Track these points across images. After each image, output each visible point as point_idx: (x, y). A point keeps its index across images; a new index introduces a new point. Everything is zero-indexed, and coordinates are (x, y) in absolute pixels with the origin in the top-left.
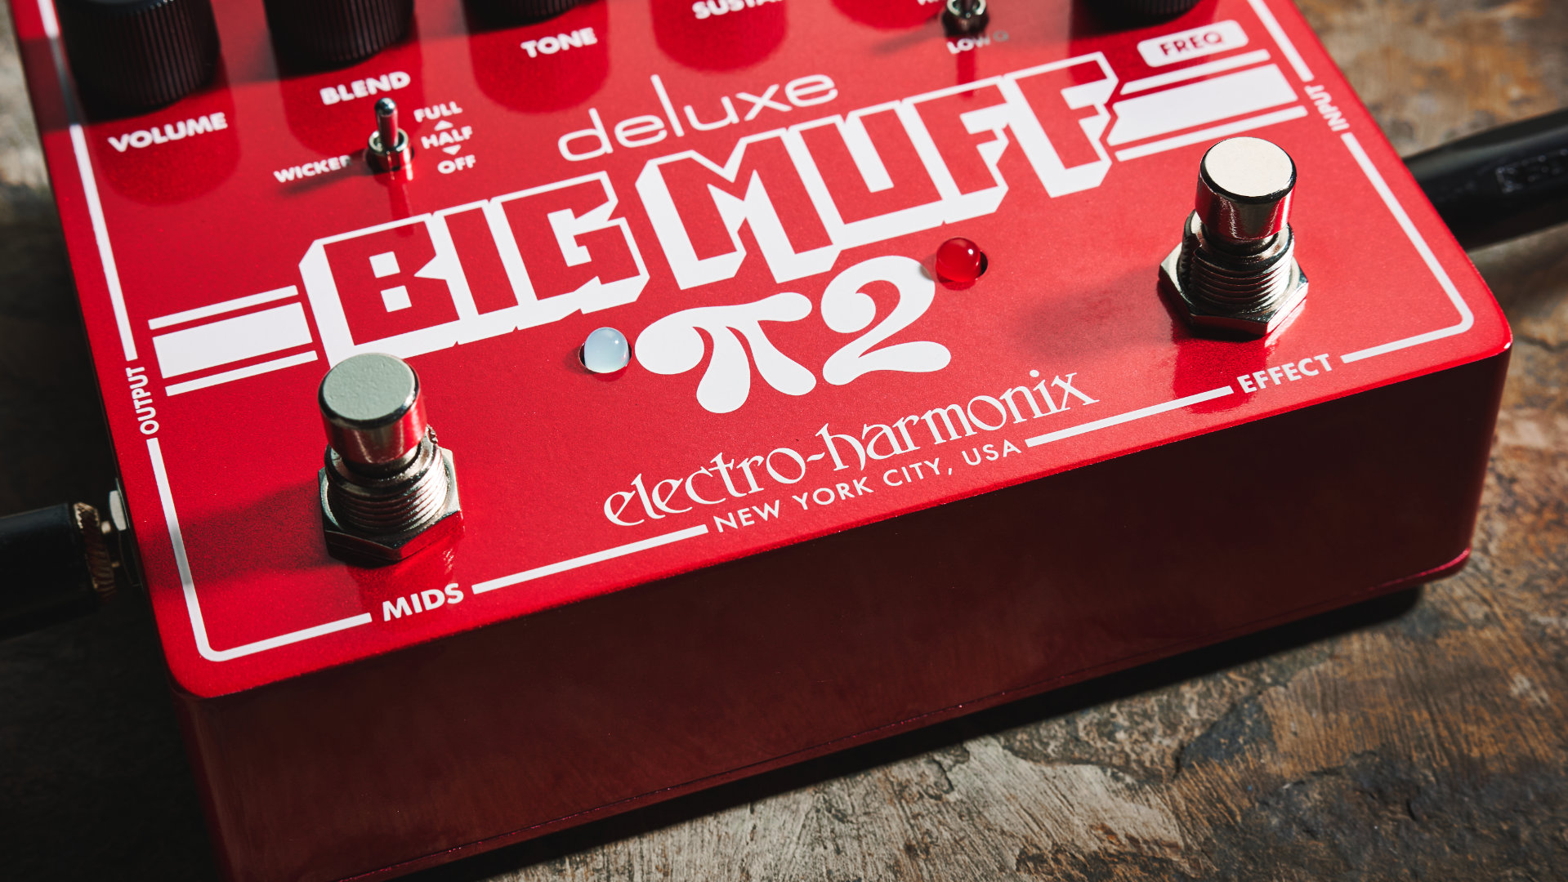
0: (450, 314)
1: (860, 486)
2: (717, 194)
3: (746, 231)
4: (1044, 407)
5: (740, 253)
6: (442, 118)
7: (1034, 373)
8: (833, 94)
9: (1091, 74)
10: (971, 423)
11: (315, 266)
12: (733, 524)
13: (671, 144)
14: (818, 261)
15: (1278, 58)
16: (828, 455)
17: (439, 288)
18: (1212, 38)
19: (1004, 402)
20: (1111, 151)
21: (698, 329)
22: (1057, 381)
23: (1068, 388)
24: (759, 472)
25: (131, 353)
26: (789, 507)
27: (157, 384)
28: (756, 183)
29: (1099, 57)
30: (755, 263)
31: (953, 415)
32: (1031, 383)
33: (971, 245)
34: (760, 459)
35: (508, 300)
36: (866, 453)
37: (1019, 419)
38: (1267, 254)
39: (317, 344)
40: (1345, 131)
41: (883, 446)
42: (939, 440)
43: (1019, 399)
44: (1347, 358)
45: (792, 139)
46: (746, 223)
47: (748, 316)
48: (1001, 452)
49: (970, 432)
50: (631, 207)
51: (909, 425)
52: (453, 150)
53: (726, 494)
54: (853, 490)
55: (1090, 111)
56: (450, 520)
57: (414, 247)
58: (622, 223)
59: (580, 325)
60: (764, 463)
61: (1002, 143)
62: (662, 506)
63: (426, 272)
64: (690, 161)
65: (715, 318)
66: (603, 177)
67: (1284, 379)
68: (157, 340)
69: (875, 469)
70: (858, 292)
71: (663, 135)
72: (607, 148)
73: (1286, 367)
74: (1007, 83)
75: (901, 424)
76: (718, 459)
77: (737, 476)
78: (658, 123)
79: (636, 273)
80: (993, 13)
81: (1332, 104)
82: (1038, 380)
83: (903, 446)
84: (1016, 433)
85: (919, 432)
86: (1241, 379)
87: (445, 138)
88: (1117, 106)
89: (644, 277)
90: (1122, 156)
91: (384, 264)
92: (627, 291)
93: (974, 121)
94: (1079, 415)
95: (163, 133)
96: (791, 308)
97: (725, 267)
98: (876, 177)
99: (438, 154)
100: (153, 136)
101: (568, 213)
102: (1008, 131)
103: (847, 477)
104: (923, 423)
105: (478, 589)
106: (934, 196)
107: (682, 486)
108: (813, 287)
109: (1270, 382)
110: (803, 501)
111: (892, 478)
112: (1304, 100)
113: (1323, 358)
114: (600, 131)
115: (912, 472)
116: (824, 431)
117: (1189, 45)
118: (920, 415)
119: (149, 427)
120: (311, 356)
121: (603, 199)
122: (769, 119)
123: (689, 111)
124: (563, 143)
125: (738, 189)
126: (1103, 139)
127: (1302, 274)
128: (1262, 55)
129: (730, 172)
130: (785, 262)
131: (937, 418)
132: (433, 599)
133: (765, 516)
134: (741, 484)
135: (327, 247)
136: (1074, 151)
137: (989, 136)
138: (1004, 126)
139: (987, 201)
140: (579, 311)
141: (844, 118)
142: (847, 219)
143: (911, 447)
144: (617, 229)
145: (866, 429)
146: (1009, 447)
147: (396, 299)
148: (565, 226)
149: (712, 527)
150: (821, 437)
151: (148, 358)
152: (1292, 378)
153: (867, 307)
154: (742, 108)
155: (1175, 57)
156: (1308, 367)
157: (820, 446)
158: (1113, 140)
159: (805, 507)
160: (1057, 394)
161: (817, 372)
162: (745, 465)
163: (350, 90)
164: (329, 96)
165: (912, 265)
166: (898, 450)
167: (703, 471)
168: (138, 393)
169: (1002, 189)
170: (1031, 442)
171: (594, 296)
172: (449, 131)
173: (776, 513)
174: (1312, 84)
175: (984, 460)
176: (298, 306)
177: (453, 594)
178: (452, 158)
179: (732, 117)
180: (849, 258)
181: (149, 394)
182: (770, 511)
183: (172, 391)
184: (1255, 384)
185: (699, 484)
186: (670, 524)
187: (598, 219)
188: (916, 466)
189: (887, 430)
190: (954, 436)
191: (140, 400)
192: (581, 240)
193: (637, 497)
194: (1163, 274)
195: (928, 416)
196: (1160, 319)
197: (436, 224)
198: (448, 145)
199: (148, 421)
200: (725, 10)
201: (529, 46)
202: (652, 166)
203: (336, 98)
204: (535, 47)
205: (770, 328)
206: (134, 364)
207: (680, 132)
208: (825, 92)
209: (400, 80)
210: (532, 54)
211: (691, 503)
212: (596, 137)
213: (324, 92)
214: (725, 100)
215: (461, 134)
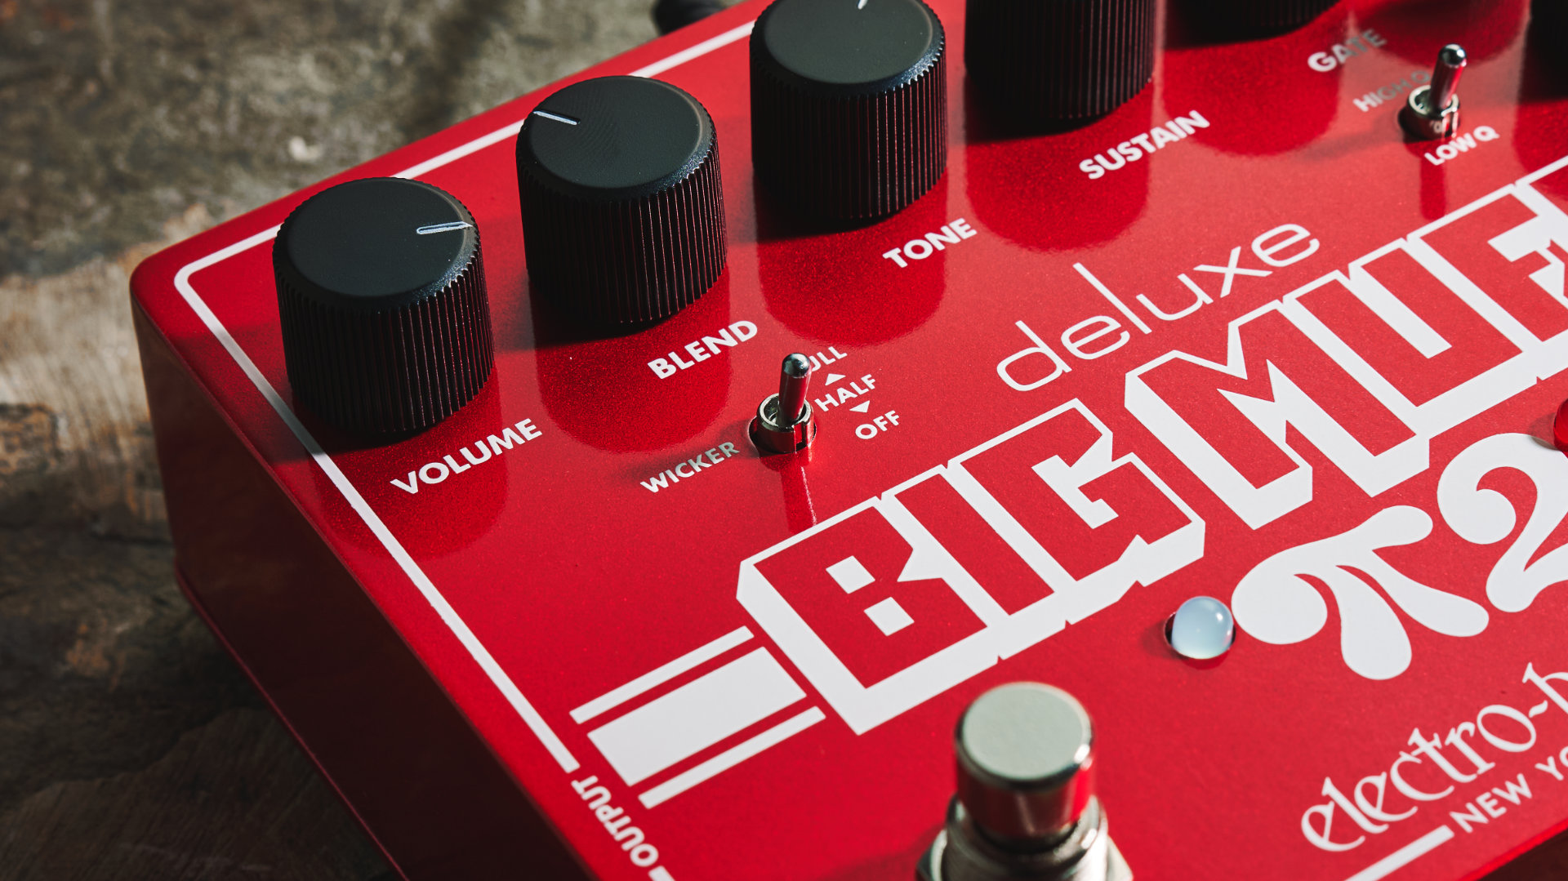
0: (970, 623)
2: (1235, 399)
3: (1294, 436)
5: (1305, 469)
6: (827, 368)
8: (1315, 245)
11: (755, 592)
12: (1480, 818)
13: (1139, 350)
14: (1409, 460)
16: (1552, 703)
17: (939, 590)
21: (1303, 576)
24: (1476, 742)
25: (568, 762)
26: (1539, 781)
27: (625, 796)
28: (1278, 378)
30: (1330, 477)
34: (1468, 726)
35: (1040, 588)
39: (813, 698)
45: (1291, 307)
46: (1290, 429)
47: (1357, 546)
50: (1131, 435)
52: (863, 408)
53: (1450, 781)
58: (1132, 458)
59: (1153, 602)
60: (1477, 731)
61: (1554, 267)
62: (1377, 813)
63: (911, 573)
64: (1176, 360)
65: (1320, 556)
66: (1077, 404)
68: (595, 736)
70: (1479, 488)
71: (1125, 337)
72: (1062, 367)
74: (1522, 192)
76: (1416, 737)
77: (1450, 752)
78: (1114, 325)
79: (1185, 520)
87: (844, 394)
89: (1198, 524)
91: (850, 574)
92: (1184, 546)
93: (1509, 245)
95: (461, 461)
96: (1405, 525)
97: (1295, 489)
98: (1429, 342)
99: (844, 417)
100: (448, 466)
101: (1056, 460)
102: (1554, 248)
106: (1510, 348)
108: (1418, 493)
110: (1550, 767)
114: (1043, 348)
116: (1530, 674)
119: (644, 855)
120: (815, 715)
121: (1096, 434)
122: (1249, 293)
123: (1142, 298)
124: (1001, 369)
125: (1259, 387)
129: (1236, 365)
133: (1516, 800)
134: (1466, 766)
135: (758, 566)
137: (1535, 261)
138: (1548, 245)
140: (1137, 585)
141: (1346, 273)
142: (1416, 399)
144: (1130, 467)
148: (1062, 477)
149: (1454, 826)
150: (1529, 681)
151: (594, 763)
153: (1501, 505)
154: (1211, 283)
157: (1536, 693)
159: (1559, 776)
161: (1481, 598)
162: (1454, 738)
163: (686, 357)
164: (661, 368)
165: (1521, 440)
167: (1405, 757)
168: (605, 812)
171: (1149, 561)
172: (844, 384)
173: (1526, 792)
176: (764, 651)
178: (868, 418)
179: (1203, 298)
180: (1446, 447)
181: (619, 811)
182: (1517, 790)
183: (651, 799)
185: (1407, 771)
186: (1398, 836)
187: (1099, 460)
191: (613, 820)
192: (1092, 490)
193: (1338, 810)
197: (891, 508)
198: (852, 402)
199: (639, 848)
200: (1121, 163)
201: (893, 254)
202: (1133, 379)
203: (672, 370)
204: (902, 255)
205: (1391, 555)
206: (579, 775)
207: (1146, 330)
208: (1303, 245)
209: (745, 330)
210: (903, 264)
211: (1411, 802)
212: (1041, 356)
213: (652, 365)
214: (1183, 278)
215: (863, 386)
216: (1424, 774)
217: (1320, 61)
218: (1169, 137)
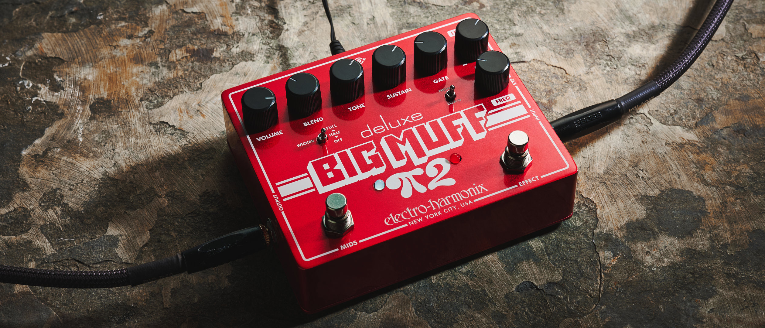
0: (343, 178)
1: (439, 213)
2: (399, 144)
3: (406, 153)
4: (477, 192)
5: (406, 159)
6: (333, 129)
7: (474, 184)
8: (422, 117)
9: (481, 109)
10: (462, 197)
11: (310, 167)
12: (413, 223)
13: (386, 133)
14: (424, 160)
15: (523, 103)
16: (431, 206)
17: (340, 171)
18: (508, 98)
19: (468, 192)
20: (487, 128)
21: (399, 178)
22: (479, 186)
23: (482, 187)
24: (417, 211)
25: (273, 192)
26: (425, 219)
27: (281, 199)
28: (407, 141)
29: (482, 104)
30: (410, 161)
31: (457, 195)
32: (474, 187)
33: (458, 155)
34: (417, 208)
35: (356, 174)
36: (439, 205)
37: (472, 195)
38: (524, 155)
39: (314, 187)
40: (539, 121)
41: (443, 203)
42: (455, 201)
43: (471, 190)
44: (542, 177)
45: (414, 129)
46: (406, 151)
47: (410, 174)
48: (469, 203)
49: (462, 199)
50: (380, 149)
51: (448, 198)
52: (337, 137)
53: (411, 217)
54: (438, 214)
55: (481, 119)
56: (353, 226)
57: (332, 162)
58: (378, 153)
59: (373, 179)
61: (462, 128)
62: (397, 220)
63: (336, 168)
64: (391, 136)
65: (403, 175)
66: (372, 141)
67: (529, 182)
68: (278, 188)
69: (442, 209)
70: (433, 167)
71: (384, 130)
72: (372, 134)
73: (529, 180)
74: (462, 113)
75: (446, 198)
76: (408, 209)
77: (412, 212)
78: (383, 128)
79: (383, 165)
80: (457, 94)
81: (535, 114)
82: (475, 186)
83: (448, 203)
84: (472, 199)
85: (451, 199)
86: (519, 183)
87: (334, 134)
88: (487, 117)
89: (385, 166)
90: (490, 130)
91: (326, 166)
92: (382, 170)
93: (455, 123)
94: (484, 194)
95: (269, 136)
96: (419, 172)
97: (403, 163)
98: (435, 139)
99: (333, 138)
100: (266, 137)
101: (366, 151)
102: (463, 125)
103: (436, 211)
104: (451, 198)
105: (360, 241)
106: (448, 142)
107: (401, 215)
108: (423, 166)
109: (526, 184)
110: (427, 217)
111: (446, 211)
112: (529, 113)
113: (537, 177)
114: (370, 130)
115: (450, 209)
116: (430, 201)
117: (503, 100)
118: (450, 195)
119: (281, 209)
120: (314, 190)
121: (374, 148)
122: (408, 125)
123: (389, 123)
124: (362, 133)
125: (403, 143)
126: (485, 126)
127: (531, 158)
128: (519, 102)
129: (401, 139)
130: (417, 161)
131: (454, 196)
132: (351, 244)
133: (419, 221)
134: (414, 214)
135: (312, 163)
136: (479, 130)
137: (459, 126)
138: (462, 123)
139: (460, 143)
140: (372, 175)
141: (425, 124)
142: (429, 149)
143: (449, 203)
144: (377, 154)
145: (439, 200)
146: (470, 202)
147: (330, 175)
148: (366, 154)
149: (408, 224)
150: (429, 202)
151: (277, 192)
152: (530, 182)
153: (436, 171)
154: (402, 122)
155: (500, 103)
156: (534, 179)
157: (429, 204)
158: (487, 126)
159: (428, 219)
160: (480, 189)
161: (427, 187)
162: (414, 210)
163: (310, 123)
164: (305, 124)
165: (444, 159)
166: (446, 204)
167: (405, 212)
168: (277, 201)
169: (463, 140)
170: (475, 201)
171: (375, 172)
172: (335, 132)
173: (422, 220)
174: (531, 109)
175: (465, 205)
176: (308, 178)
177: (355, 243)
178: (337, 139)
179: (400, 125)
180: (431, 159)
181: (279, 201)
182: (420, 220)
183: (284, 200)
184: (522, 184)
185: (404, 214)
186: (399, 224)
187: (373, 152)
188: (451, 208)
189: (443, 200)
190: (458, 200)
192: (370, 158)
193: (391, 219)
194: (501, 159)
195: (452, 196)
196: (501, 169)
197: (336, 155)
198: (335, 135)
199: (281, 208)
200: (394, 96)
201: (350, 109)
202: (383, 138)
203: (307, 125)
204: (351, 109)
205: (415, 177)
206: (274, 194)
207: (388, 129)
208: (420, 117)
209: (321, 119)
210: (351, 111)
211: (403, 219)
212: (369, 132)
213: (304, 123)
214: (398, 120)
215: (338, 133)
216: (407, 215)
217: (435, 81)
218: (404, 92)
